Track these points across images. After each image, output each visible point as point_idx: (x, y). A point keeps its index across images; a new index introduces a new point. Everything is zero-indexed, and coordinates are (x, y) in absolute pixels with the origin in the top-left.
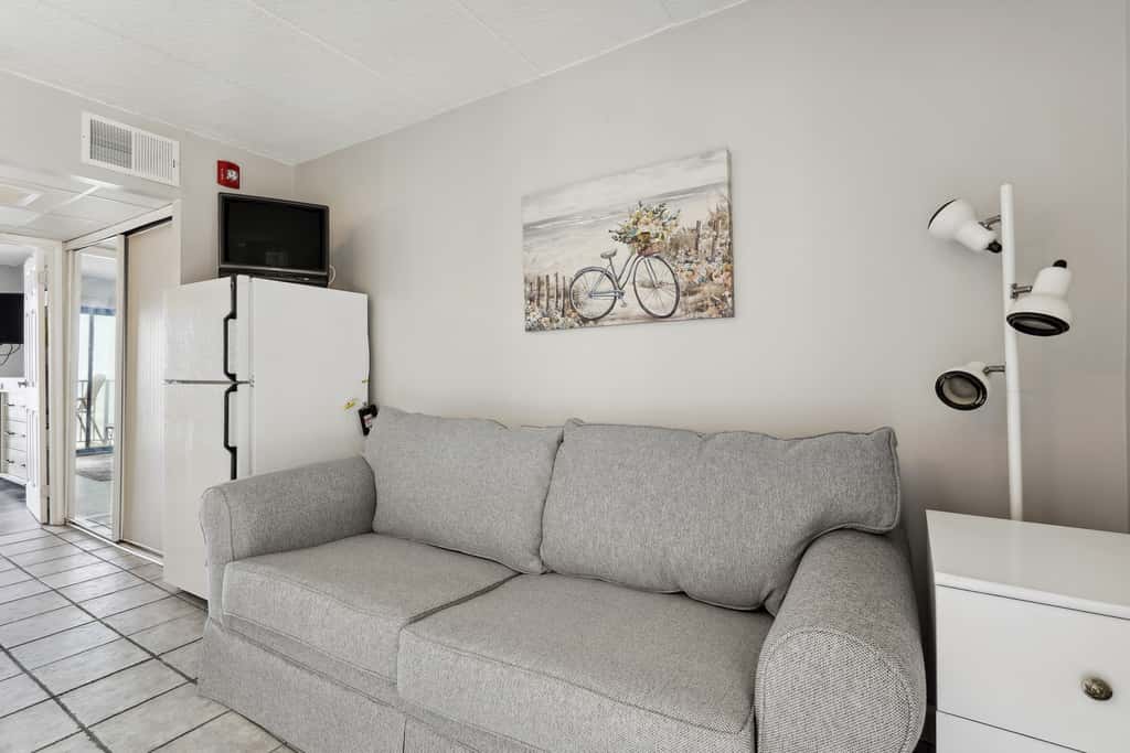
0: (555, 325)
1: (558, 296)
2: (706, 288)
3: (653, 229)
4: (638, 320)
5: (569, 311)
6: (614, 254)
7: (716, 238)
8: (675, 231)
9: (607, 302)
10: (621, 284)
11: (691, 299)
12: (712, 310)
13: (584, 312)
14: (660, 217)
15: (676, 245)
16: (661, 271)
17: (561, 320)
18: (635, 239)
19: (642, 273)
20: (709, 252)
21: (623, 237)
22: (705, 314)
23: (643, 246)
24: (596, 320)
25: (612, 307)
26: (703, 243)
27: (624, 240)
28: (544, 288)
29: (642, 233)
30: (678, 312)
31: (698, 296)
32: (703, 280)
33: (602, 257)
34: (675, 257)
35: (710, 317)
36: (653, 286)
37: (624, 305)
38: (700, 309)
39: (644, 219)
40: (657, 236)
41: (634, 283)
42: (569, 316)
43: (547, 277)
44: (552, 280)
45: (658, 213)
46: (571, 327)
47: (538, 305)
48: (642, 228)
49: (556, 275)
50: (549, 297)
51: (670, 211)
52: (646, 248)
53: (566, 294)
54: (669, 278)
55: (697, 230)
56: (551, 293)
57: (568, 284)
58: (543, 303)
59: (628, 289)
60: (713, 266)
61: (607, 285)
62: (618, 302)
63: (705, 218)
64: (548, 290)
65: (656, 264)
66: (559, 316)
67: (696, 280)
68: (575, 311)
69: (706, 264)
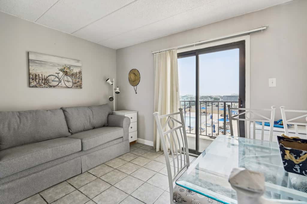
0: (41, 87)
1: (42, 80)
2: (78, 83)
3: (68, 71)
4: (64, 87)
5: (46, 84)
6: (59, 73)
7: (80, 75)
8: (72, 72)
9: (57, 83)
10: (61, 80)
11: (75, 85)
12: (79, 87)
13: (51, 85)
14: (70, 69)
15: (73, 75)
16: (70, 79)
17: (44, 86)
18: (64, 72)
19: (66, 78)
20: (78, 78)
21: (61, 70)
22: (78, 88)
23: (66, 73)
24: (54, 87)
25: (58, 84)
26: (77, 76)
27: (61, 71)
28: (37, 77)
29: (66, 71)
30: (73, 87)
31: (77, 85)
32: (77, 82)
33: (56, 73)
34: (72, 77)
35: (79, 88)
36: (68, 81)
37: (61, 84)
38: (77, 87)
39: (66, 68)
40: (69, 72)
41: (64, 80)
42: (46, 85)
43: (39, 75)
44: (40, 76)
45: (69, 68)
46: (47, 87)
47: (35, 81)
48: (65, 70)
49: (42, 75)
50: (39, 80)
51: (71, 68)
52: (66, 74)
53: (45, 80)
54: (71, 80)
55: (77, 73)
56: (40, 79)
57: (46, 77)
58: (37, 81)
59: (62, 81)
60: (79, 80)
61: (57, 79)
62: (60, 83)
63: (78, 72)
64: (39, 78)
65: (69, 77)
66: (43, 84)
67: (76, 82)
68: (48, 84)
69: (78, 79)
